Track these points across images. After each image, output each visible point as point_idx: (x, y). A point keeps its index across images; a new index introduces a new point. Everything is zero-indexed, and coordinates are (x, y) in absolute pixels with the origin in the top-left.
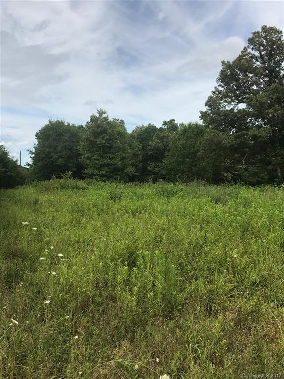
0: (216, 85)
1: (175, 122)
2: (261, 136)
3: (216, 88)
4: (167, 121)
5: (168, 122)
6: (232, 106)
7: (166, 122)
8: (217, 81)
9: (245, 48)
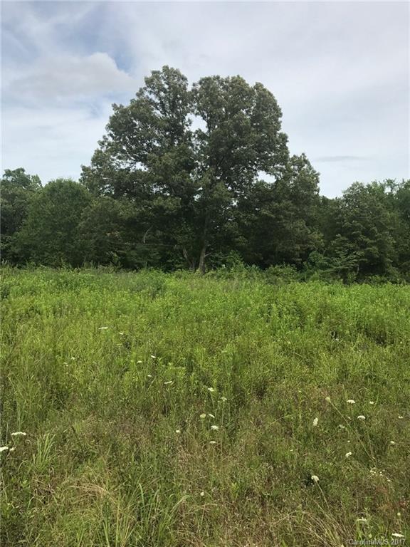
0: (106, 133)
1: (25, 173)
2: (168, 208)
3: (104, 137)
4: (12, 169)
5: (14, 172)
6: (128, 165)
7: (9, 171)
8: (107, 129)
9: (141, 89)
